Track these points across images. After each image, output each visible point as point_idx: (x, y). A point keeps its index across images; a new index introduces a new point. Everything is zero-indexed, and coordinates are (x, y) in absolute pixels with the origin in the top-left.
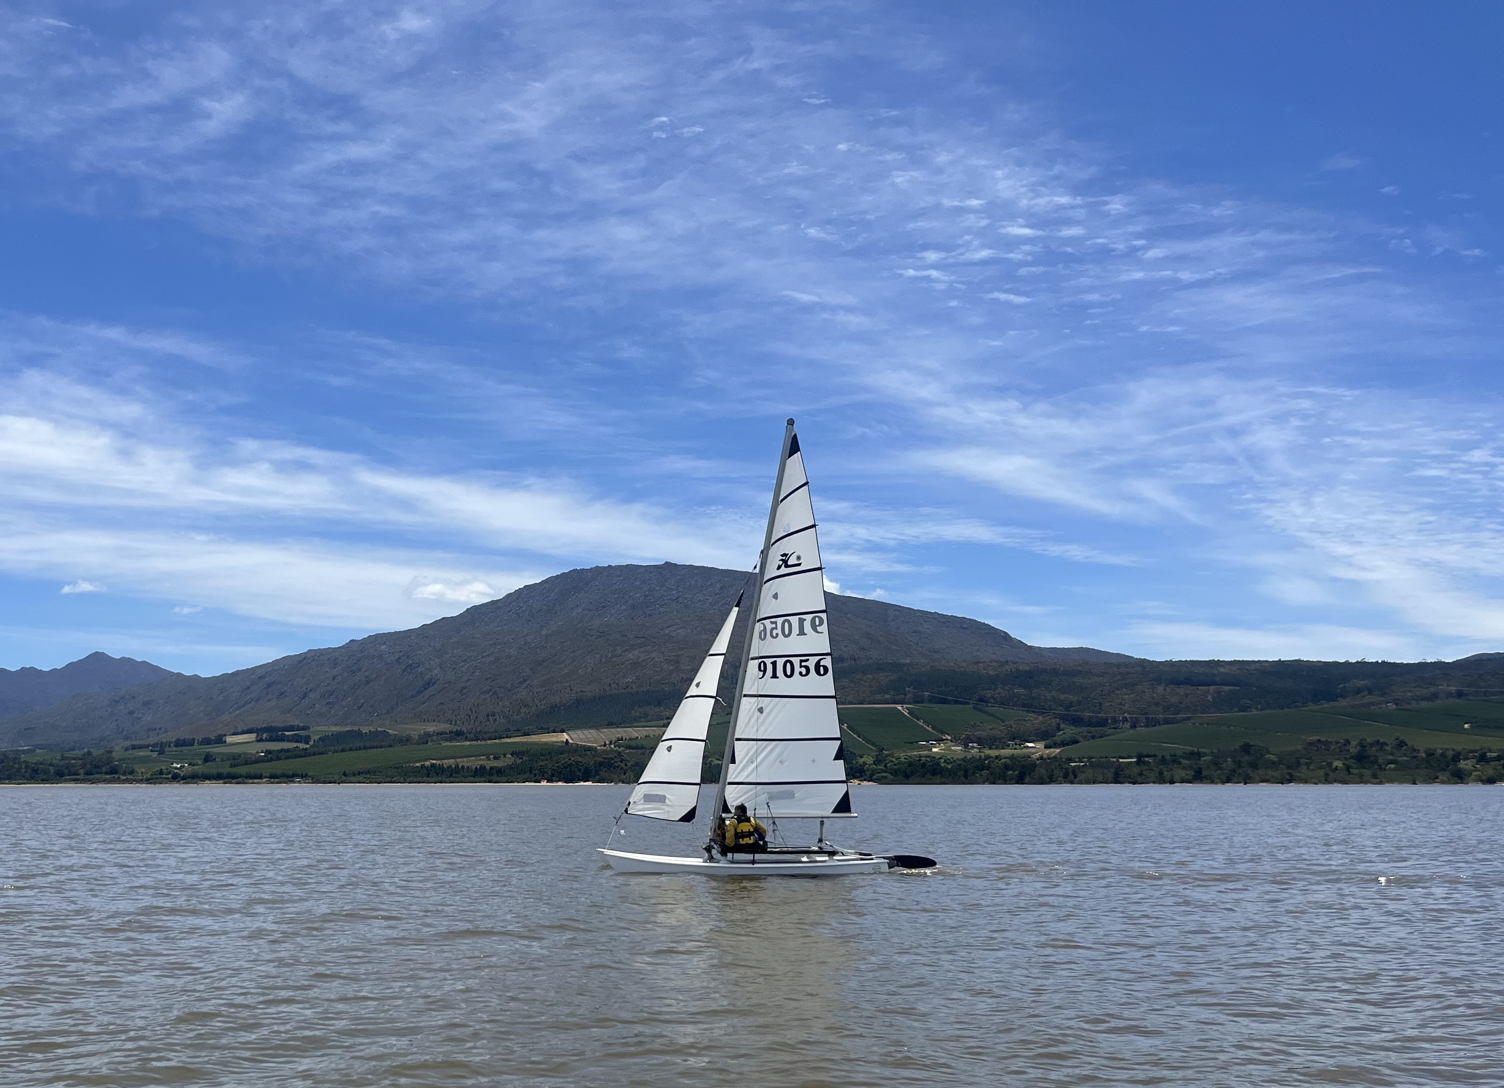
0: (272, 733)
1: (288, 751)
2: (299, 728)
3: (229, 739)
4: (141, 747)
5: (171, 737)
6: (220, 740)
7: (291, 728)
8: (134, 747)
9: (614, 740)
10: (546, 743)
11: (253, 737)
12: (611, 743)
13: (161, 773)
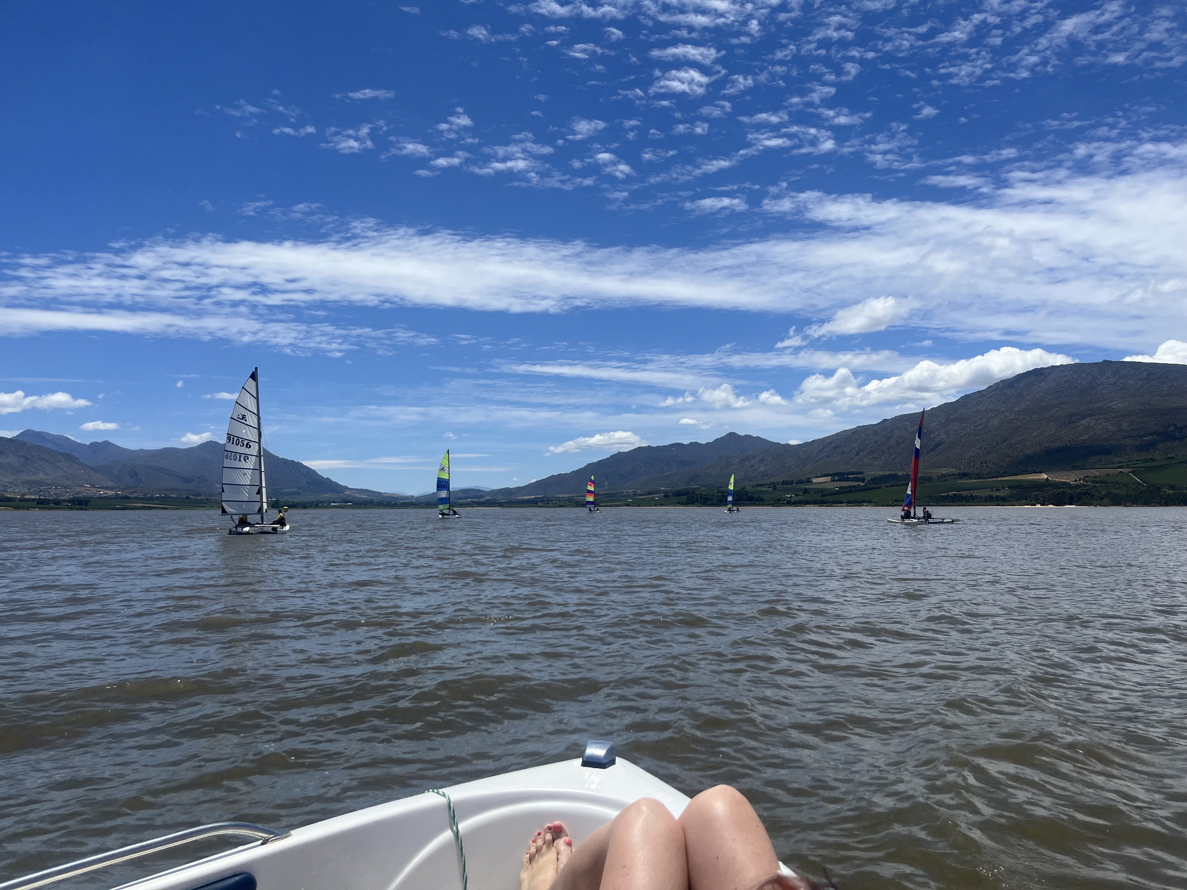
0: (840, 476)
1: (854, 486)
2: (856, 473)
3: (814, 480)
4: (760, 485)
5: (778, 479)
6: (809, 481)
7: (852, 473)
8: (758, 486)
9: (1082, 477)
10: (1032, 481)
11: (828, 479)
12: (1080, 480)
13: (779, 500)
